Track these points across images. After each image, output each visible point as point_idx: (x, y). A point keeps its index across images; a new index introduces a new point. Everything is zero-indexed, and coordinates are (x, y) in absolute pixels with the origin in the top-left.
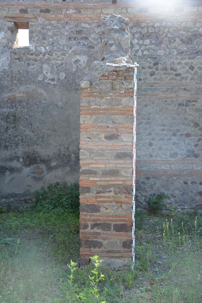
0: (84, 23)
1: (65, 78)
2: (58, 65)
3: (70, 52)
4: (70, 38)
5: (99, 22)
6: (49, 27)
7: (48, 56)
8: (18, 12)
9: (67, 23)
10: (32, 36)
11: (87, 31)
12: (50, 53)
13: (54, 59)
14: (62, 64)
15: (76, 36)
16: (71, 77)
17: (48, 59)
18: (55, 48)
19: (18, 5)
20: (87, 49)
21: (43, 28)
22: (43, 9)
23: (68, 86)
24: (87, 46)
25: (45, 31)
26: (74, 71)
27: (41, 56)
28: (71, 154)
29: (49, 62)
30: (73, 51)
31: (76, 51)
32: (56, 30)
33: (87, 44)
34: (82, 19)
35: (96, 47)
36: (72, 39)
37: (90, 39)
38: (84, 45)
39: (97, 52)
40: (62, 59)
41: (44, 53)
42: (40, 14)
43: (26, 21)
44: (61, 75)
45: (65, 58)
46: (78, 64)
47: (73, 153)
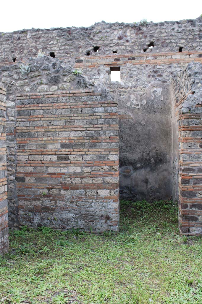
0: (159, 65)
1: (146, 104)
2: (141, 95)
3: (149, 86)
4: (149, 76)
5: (170, 64)
6: (135, 69)
7: (134, 89)
8: (113, 60)
9: (147, 66)
10: (123, 76)
11: (161, 71)
12: (135, 87)
13: (138, 91)
14: (144, 94)
15: (153, 74)
16: (151, 103)
17: (134, 91)
18: (139, 83)
19: (113, 56)
20: (161, 83)
21: (130, 70)
22: (130, 57)
23: (148, 109)
24: (161, 81)
25: (132, 71)
26: (152, 98)
27: (129, 89)
28: (151, 159)
29: (135, 93)
30: (152, 85)
31: (154, 84)
32: (139, 71)
33: (161, 80)
34: (157, 63)
35: (168, 81)
36: (151, 77)
37: (164, 76)
38: (159, 80)
39: (169, 85)
40: (144, 90)
41: (131, 87)
42: (128, 61)
43: (118, 66)
44: (143, 102)
45: (146, 89)
46: (155, 94)
47: (152, 158)
